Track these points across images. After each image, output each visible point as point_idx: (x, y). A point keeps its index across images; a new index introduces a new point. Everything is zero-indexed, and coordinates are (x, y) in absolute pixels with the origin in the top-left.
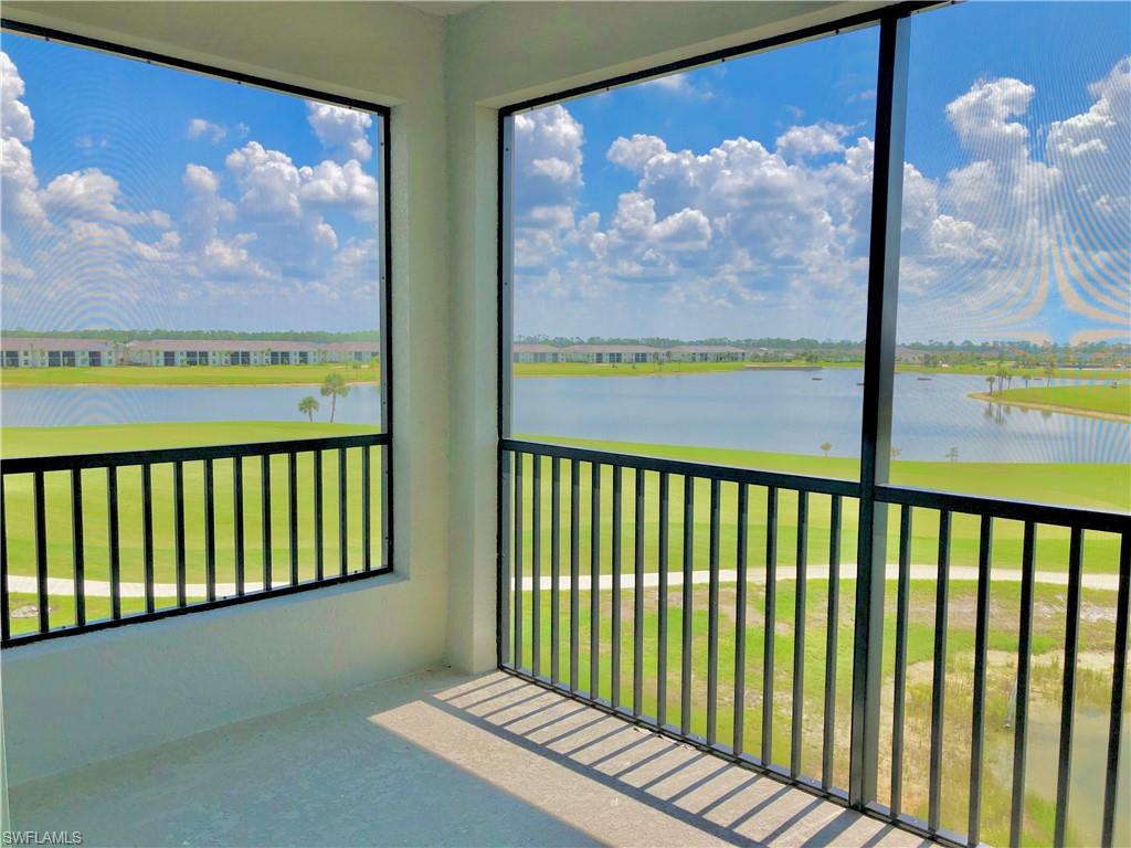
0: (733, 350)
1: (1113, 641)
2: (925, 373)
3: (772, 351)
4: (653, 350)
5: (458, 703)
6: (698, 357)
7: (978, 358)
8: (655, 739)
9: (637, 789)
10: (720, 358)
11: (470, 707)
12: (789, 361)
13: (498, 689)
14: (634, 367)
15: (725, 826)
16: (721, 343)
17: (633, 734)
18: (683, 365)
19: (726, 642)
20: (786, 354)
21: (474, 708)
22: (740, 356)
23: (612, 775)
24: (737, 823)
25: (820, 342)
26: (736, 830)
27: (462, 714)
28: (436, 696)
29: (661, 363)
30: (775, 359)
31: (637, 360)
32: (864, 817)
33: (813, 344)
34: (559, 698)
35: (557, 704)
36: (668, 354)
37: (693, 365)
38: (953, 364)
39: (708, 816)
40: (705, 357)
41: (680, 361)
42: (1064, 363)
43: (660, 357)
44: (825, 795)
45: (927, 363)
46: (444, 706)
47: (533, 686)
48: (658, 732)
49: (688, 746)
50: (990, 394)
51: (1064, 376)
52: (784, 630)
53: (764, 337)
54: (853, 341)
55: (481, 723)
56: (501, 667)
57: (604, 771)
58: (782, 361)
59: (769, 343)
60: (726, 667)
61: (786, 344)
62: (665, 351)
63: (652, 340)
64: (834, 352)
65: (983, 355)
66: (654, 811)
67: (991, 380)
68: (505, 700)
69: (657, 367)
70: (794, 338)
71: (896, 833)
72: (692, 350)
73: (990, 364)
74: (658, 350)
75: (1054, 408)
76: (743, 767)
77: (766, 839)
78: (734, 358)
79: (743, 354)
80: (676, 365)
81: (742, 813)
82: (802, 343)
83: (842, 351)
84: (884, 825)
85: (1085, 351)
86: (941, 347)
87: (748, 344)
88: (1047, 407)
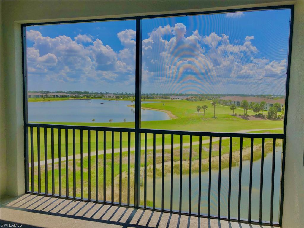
0: (66, 94)
1: (162, 161)
2: (117, 100)
3: (77, 95)
4: (41, 94)
5: (16, 206)
6: (55, 96)
7: (129, 97)
8: (81, 203)
9: (81, 217)
10: (62, 96)
11: (20, 206)
12: (82, 97)
13: (28, 199)
14: (35, 99)
15: (108, 220)
16: (62, 92)
17: (74, 203)
18: (51, 98)
19: (71, 176)
20: (81, 95)
21: (22, 206)
22: (68, 96)
23: (73, 215)
24: (110, 219)
25: (90, 92)
26: (110, 220)
27: (18, 209)
28: (7, 205)
29: (44, 98)
30: (78, 97)
31: (36, 97)
32: (138, 209)
33: (88, 93)
34: (49, 198)
35: (49, 199)
36: (46, 95)
37: (54, 99)
38: (123, 98)
39: (102, 219)
40: (57, 96)
41: (50, 97)
42: (147, 98)
43: (44, 96)
44: (128, 206)
45: (117, 98)
46: (11, 207)
47: (39, 196)
48: (81, 201)
49: (91, 202)
50: (132, 105)
51: (147, 101)
52: (85, 171)
53: (75, 91)
54: (98, 92)
55: (27, 210)
56: (26, 192)
57: (70, 215)
58: (80, 97)
59: (76, 92)
60: (71, 184)
61: (81, 93)
62: (45, 94)
63: (41, 91)
64: (94, 95)
65: (130, 96)
66: (88, 221)
67: (132, 102)
68: (32, 202)
69: (43, 99)
70: (83, 91)
71: (146, 211)
72: (54, 94)
73: (131, 98)
74: (43, 94)
75: (146, 108)
76: (106, 205)
77: (118, 221)
78: (66, 96)
79: (69, 95)
80: (49, 98)
81: (110, 216)
82: (85, 92)
83: (96, 95)
84: (143, 210)
85: (151, 95)
86: (120, 94)
87: (70, 93)
88: (144, 108)
